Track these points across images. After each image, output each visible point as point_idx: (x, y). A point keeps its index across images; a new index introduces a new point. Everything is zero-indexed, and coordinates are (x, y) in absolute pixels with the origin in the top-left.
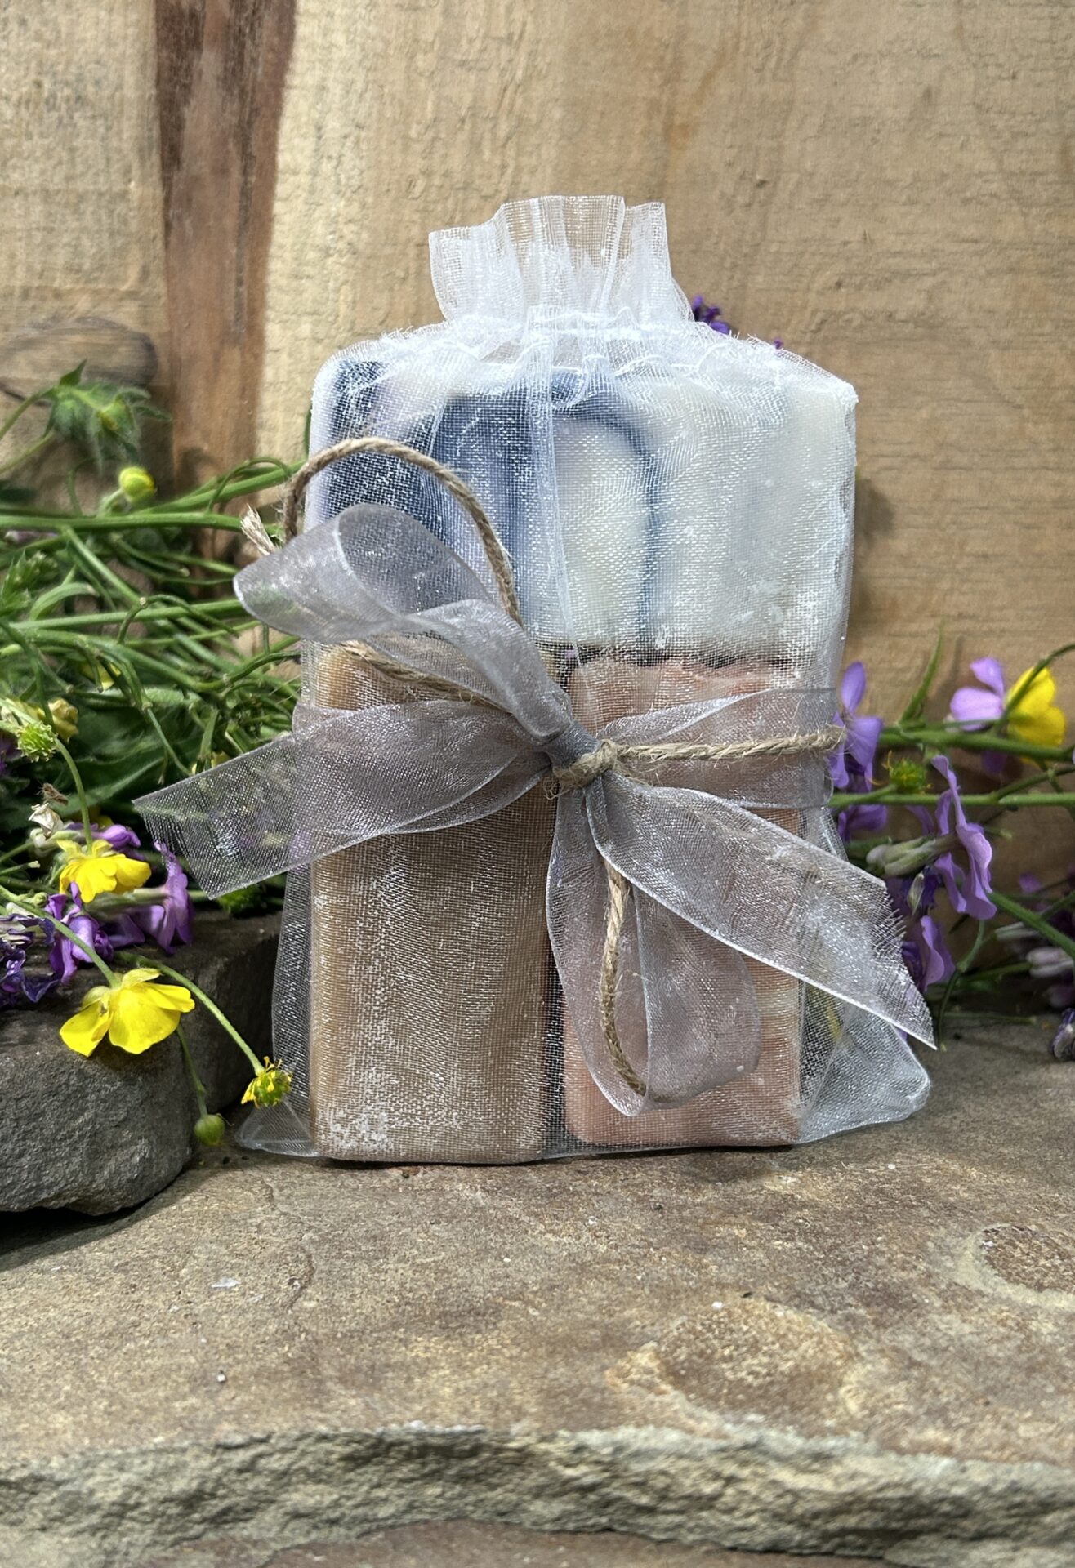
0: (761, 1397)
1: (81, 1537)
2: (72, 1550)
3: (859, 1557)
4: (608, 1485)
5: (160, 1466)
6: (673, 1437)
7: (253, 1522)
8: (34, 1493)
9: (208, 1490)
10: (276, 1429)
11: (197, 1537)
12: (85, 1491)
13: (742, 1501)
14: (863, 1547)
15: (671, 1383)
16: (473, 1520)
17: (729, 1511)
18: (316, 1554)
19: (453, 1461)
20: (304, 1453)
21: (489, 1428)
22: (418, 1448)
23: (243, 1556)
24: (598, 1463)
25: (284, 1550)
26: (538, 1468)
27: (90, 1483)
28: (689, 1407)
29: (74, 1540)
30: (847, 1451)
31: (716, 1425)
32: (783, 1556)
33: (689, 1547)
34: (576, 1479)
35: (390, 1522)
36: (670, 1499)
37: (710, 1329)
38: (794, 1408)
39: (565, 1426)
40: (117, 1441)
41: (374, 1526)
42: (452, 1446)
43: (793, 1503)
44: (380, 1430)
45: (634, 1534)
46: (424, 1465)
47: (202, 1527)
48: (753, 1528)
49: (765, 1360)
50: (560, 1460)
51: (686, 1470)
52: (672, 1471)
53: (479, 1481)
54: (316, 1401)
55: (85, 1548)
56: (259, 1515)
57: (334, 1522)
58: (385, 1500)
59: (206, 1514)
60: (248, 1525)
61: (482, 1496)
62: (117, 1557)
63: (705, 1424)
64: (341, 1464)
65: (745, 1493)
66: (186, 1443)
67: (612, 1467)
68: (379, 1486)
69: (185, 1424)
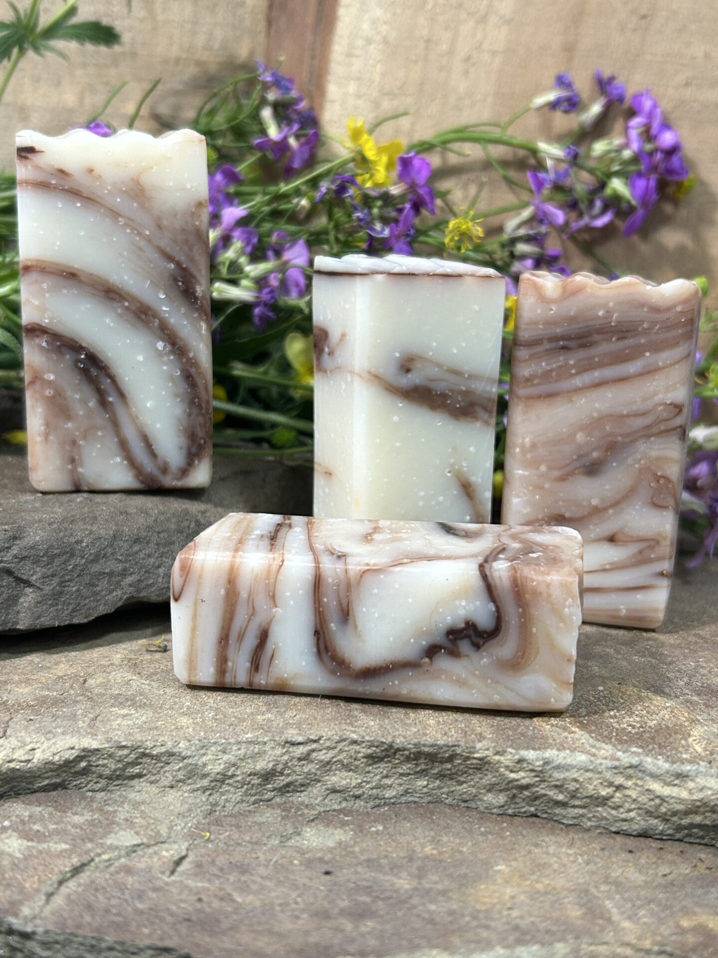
0: (638, 739)
1: (196, 793)
2: (190, 801)
3: (700, 844)
4: (538, 786)
5: (248, 752)
6: (582, 758)
7: (305, 793)
8: (168, 764)
9: (278, 770)
10: (324, 735)
11: (270, 800)
12: (200, 763)
13: (626, 801)
14: (702, 838)
15: (578, 727)
16: (445, 804)
17: (617, 807)
18: (346, 816)
19: (436, 764)
20: (341, 751)
21: (462, 744)
22: (414, 753)
23: (299, 813)
24: (532, 770)
25: (324, 812)
26: (491, 772)
27: (204, 759)
28: (591, 741)
29: (191, 795)
30: (698, 773)
31: (611, 752)
32: (650, 839)
33: (588, 830)
34: (517, 780)
35: (392, 801)
36: (578, 798)
37: (599, 700)
38: (660, 746)
39: (511, 746)
40: (222, 735)
41: (383, 801)
42: (436, 754)
43: (660, 805)
44: (390, 739)
45: (552, 820)
46: (417, 765)
47: (273, 793)
48: (632, 819)
49: (638, 719)
50: (507, 767)
51: (590, 779)
52: (581, 780)
53: (452, 779)
54: (348, 721)
55: (198, 800)
56: (310, 789)
57: (357, 797)
58: (390, 786)
59: (275, 785)
60: (302, 795)
61: (454, 789)
62: (218, 808)
63: (603, 751)
64: (365, 760)
65: (628, 796)
66: (266, 739)
67: (541, 774)
68: (387, 777)
69: (265, 728)
